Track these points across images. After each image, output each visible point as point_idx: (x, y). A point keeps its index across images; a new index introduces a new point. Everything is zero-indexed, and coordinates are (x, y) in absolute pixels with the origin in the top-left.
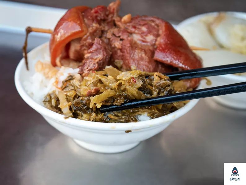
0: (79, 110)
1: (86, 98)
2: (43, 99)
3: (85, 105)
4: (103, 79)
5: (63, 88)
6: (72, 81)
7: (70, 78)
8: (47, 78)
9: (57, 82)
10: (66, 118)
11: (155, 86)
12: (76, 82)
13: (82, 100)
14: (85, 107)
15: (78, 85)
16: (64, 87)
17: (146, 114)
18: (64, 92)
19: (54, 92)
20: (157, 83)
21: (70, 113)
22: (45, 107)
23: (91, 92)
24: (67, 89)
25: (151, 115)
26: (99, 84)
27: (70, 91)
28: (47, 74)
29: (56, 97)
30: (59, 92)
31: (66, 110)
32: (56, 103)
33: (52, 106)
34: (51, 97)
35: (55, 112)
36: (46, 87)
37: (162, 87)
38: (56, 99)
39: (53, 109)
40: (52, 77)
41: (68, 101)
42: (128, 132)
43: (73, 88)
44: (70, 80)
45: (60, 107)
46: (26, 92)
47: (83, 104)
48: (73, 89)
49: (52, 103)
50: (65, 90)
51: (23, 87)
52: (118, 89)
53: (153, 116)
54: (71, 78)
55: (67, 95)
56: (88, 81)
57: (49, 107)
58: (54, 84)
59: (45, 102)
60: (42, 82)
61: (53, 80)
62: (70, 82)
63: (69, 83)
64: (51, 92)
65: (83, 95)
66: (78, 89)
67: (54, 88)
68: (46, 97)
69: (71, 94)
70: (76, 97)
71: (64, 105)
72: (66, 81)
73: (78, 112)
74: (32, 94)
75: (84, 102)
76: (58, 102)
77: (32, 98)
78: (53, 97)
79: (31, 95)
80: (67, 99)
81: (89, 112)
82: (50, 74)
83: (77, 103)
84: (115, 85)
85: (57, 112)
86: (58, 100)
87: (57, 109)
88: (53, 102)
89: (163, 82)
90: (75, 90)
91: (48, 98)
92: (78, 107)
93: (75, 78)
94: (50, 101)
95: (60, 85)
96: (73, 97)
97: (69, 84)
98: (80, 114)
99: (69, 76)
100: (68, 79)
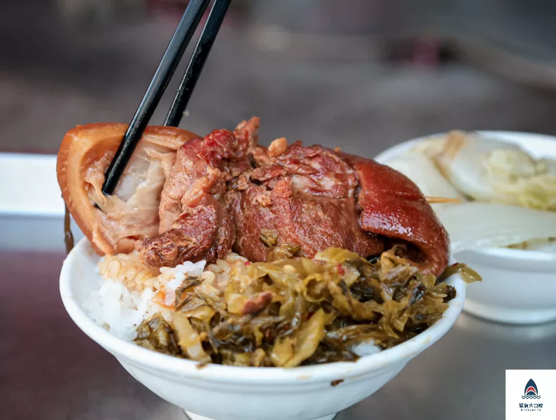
0: (226, 347)
1: (241, 320)
2: (135, 336)
3: (239, 334)
4: (274, 274)
5: (178, 306)
6: (197, 289)
7: (192, 281)
9: (162, 295)
10: (201, 366)
11: (386, 282)
12: (206, 289)
13: (233, 324)
14: (241, 339)
15: (212, 295)
16: (181, 301)
17: (372, 341)
18: (185, 312)
19: (157, 318)
20: (389, 273)
21: (204, 356)
23: (254, 304)
24: (190, 306)
25: (384, 342)
26: (265, 286)
27: (198, 308)
28: (133, 280)
29: (167, 325)
30: (172, 314)
31: (195, 349)
32: (168, 338)
33: (159, 347)
34: (151, 329)
36: (135, 308)
37: (401, 281)
38: (168, 331)
40: (143, 287)
41: (198, 330)
42: (335, 383)
43: (202, 302)
44: (194, 285)
47: (236, 334)
48: (203, 305)
49: (158, 342)
50: (184, 309)
52: (308, 293)
53: (385, 344)
54: (192, 283)
55: (190, 319)
56: (239, 283)
57: (151, 348)
58: (155, 300)
59: (139, 341)
60: (122, 297)
61: (148, 294)
62: (193, 291)
63: (189, 293)
64: (148, 317)
65: (232, 314)
66: (216, 303)
67: (155, 309)
68: (139, 330)
69: (204, 314)
70: (215, 319)
71: (190, 340)
72: (183, 290)
73: (224, 351)
74: (107, 325)
75: (237, 328)
76: (172, 335)
78: (156, 326)
80: (194, 326)
81: (246, 350)
82: (139, 281)
83: (222, 333)
84: (300, 286)
86: (171, 332)
88: (162, 338)
89: (401, 269)
90: (210, 306)
91: (146, 331)
92: (224, 341)
93: (203, 280)
94: (152, 338)
95: (170, 301)
96: (207, 320)
97: (191, 296)
98: (227, 355)
99: (186, 280)
100: (185, 285)
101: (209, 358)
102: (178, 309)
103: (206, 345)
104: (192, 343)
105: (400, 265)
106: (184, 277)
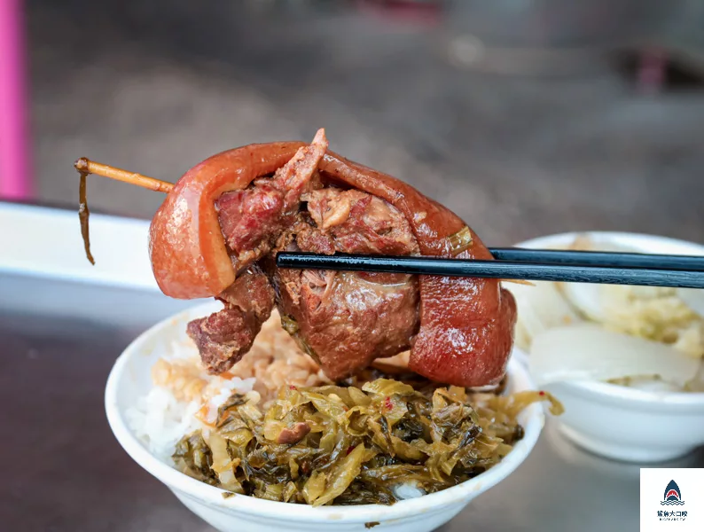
0: (259, 476)
1: (277, 449)
2: (173, 453)
3: (274, 464)
4: (317, 402)
5: (220, 424)
6: (240, 408)
7: (236, 400)
8: (181, 399)
9: (205, 411)
10: (228, 495)
11: (436, 421)
12: (249, 410)
13: (267, 452)
14: (274, 469)
15: (254, 418)
16: (222, 421)
17: (414, 483)
18: (224, 433)
19: (198, 434)
20: (440, 412)
21: (235, 484)
22: (178, 470)
23: (291, 433)
24: (230, 427)
25: (426, 486)
26: (306, 415)
27: (237, 431)
28: (182, 390)
29: (204, 445)
30: (211, 434)
31: (227, 476)
32: (204, 459)
33: (193, 468)
34: (190, 446)
35: (200, 480)
36: (179, 421)
37: (453, 422)
38: (205, 451)
39: (196, 473)
40: (191, 399)
41: (233, 455)
42: (371, 525)
43: (243, 424)
44: (236, 404)
45: (212, 470)
46: (133, 433)
47: (270, 463)
48: (243, 428)
49: (193, 461)
50: (224, 430)
51: (126, 422)
52: (351, 426)
53: (429, 488)
54: (238, 399)
55: (228, 441)
56: (281, 407)
57: (186, 468)
58: (198, 415)
59: (176, 459)
60: (169, 408)
61: (195, 406)
62: (236, 410)
63: (232, 412)
64: (189, 433)
65: (270, 441)
66: (256, 427)
67: (198, 425)
68: (178, 446)
69: (242, 438)
70: (252, 445)
71: (224, 466)
72: (227, 408)
73: (257, 480)
74: (147, 437)
75: (272, 457)
76: (207, 457)
77: (146, 448)
78: (195, 444)
79: (144, 441)
80: (229, 450)
81: (280, 481)
82: (187, 392)
83: (255, 459)
84: (342, 417)
85: (204, 481)
86: (208, 453)
87: (205, 474)
88: (198, 458)
89: (454, 408)
90: (250, 430)
91: (185, 448)
92: (258, 469)
93: (247, 401)
94: (189, 456)
95: (213, 417)
96: (244, 445)
97: (234, 415)
98: (259, 484)
99: (233, 397)
100: (230, 403)
101: (240, 486)
102: (220, 428)
103: (239, 472)
104: (225, 468)
105: (454, 404)
106: (229, 394)
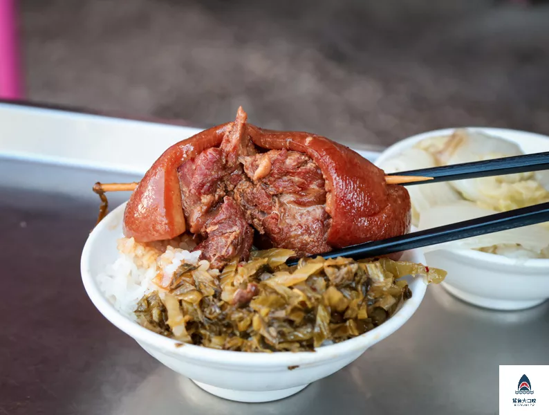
2: (136, 309)
5: (173, 287)
7: (186, 268)
8: (140, 266)
9: (161, 277)
10: (179, 345)
16: (175, 285)
18: (177, 295)
19: (155, 295)
21: (186, 336)
22: (139, 324)
24: (181, 291)
28: (141, 258)
29: (161, 304)
30: (166, 295)
31: (179, 329)
32: (160, 315)
33: (151, 322)
34: (149, 303)
35: (157, 333)
36: (139, 284)
38: (161, 309)
39: (155, 326)
40: (149, 267)
41: (184, 313)
43: (192, 288)
44: (191, 270)
45: (168, 325)
46: (102, 294)
48: (193, 290)
49: (151, 316)
50: (178, 292)
51: (97, 285)
54: (188, 269)
55: (180, 302)
57: (146, 323)
58: (154, 280)
59: (138, 314)
60: (131, 274)
61: (152, 273)
63: (184, 278)
64: (148, 294)
67: (154, 288)
68: (140, 305)
69: (193, 298)
71: (177, 321)
72: (179, 275)
73: (204, 332)
74: (114, 297)
76: (163, 314)
77: (112, 306)
78: (153, 303)
79: (111, 301)
80: (182, 309)
82: (145, 260)
85: (161, 333)
86: (164, 310)
87: (161, 327)
88: (155, 313)
90: (200, 291)
91: (144, 305)
94: (148, 311)
95: (166, 283)
97: (184, 280)
98: (205, 335)
99: (182, 266)
100: (182, 271)
101: (189, 338)
102: (172, 290)
103: (190, 325)
104: (178, 324)
106: (180, 264)
